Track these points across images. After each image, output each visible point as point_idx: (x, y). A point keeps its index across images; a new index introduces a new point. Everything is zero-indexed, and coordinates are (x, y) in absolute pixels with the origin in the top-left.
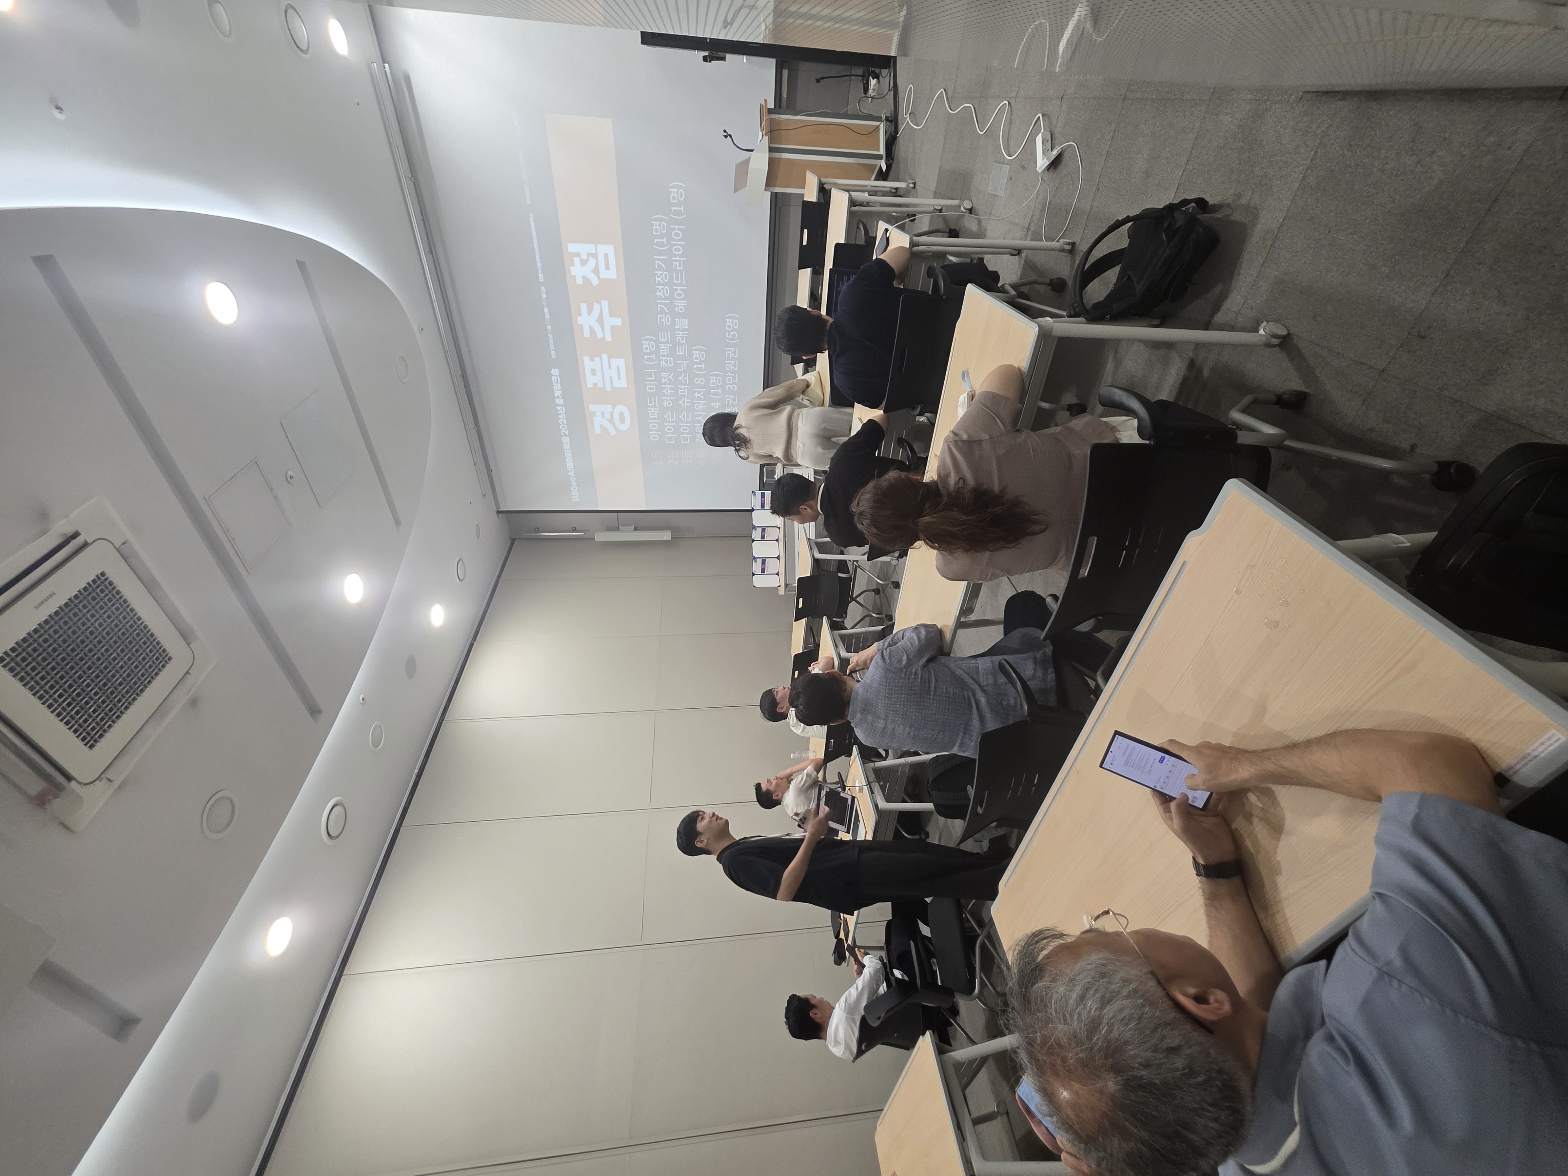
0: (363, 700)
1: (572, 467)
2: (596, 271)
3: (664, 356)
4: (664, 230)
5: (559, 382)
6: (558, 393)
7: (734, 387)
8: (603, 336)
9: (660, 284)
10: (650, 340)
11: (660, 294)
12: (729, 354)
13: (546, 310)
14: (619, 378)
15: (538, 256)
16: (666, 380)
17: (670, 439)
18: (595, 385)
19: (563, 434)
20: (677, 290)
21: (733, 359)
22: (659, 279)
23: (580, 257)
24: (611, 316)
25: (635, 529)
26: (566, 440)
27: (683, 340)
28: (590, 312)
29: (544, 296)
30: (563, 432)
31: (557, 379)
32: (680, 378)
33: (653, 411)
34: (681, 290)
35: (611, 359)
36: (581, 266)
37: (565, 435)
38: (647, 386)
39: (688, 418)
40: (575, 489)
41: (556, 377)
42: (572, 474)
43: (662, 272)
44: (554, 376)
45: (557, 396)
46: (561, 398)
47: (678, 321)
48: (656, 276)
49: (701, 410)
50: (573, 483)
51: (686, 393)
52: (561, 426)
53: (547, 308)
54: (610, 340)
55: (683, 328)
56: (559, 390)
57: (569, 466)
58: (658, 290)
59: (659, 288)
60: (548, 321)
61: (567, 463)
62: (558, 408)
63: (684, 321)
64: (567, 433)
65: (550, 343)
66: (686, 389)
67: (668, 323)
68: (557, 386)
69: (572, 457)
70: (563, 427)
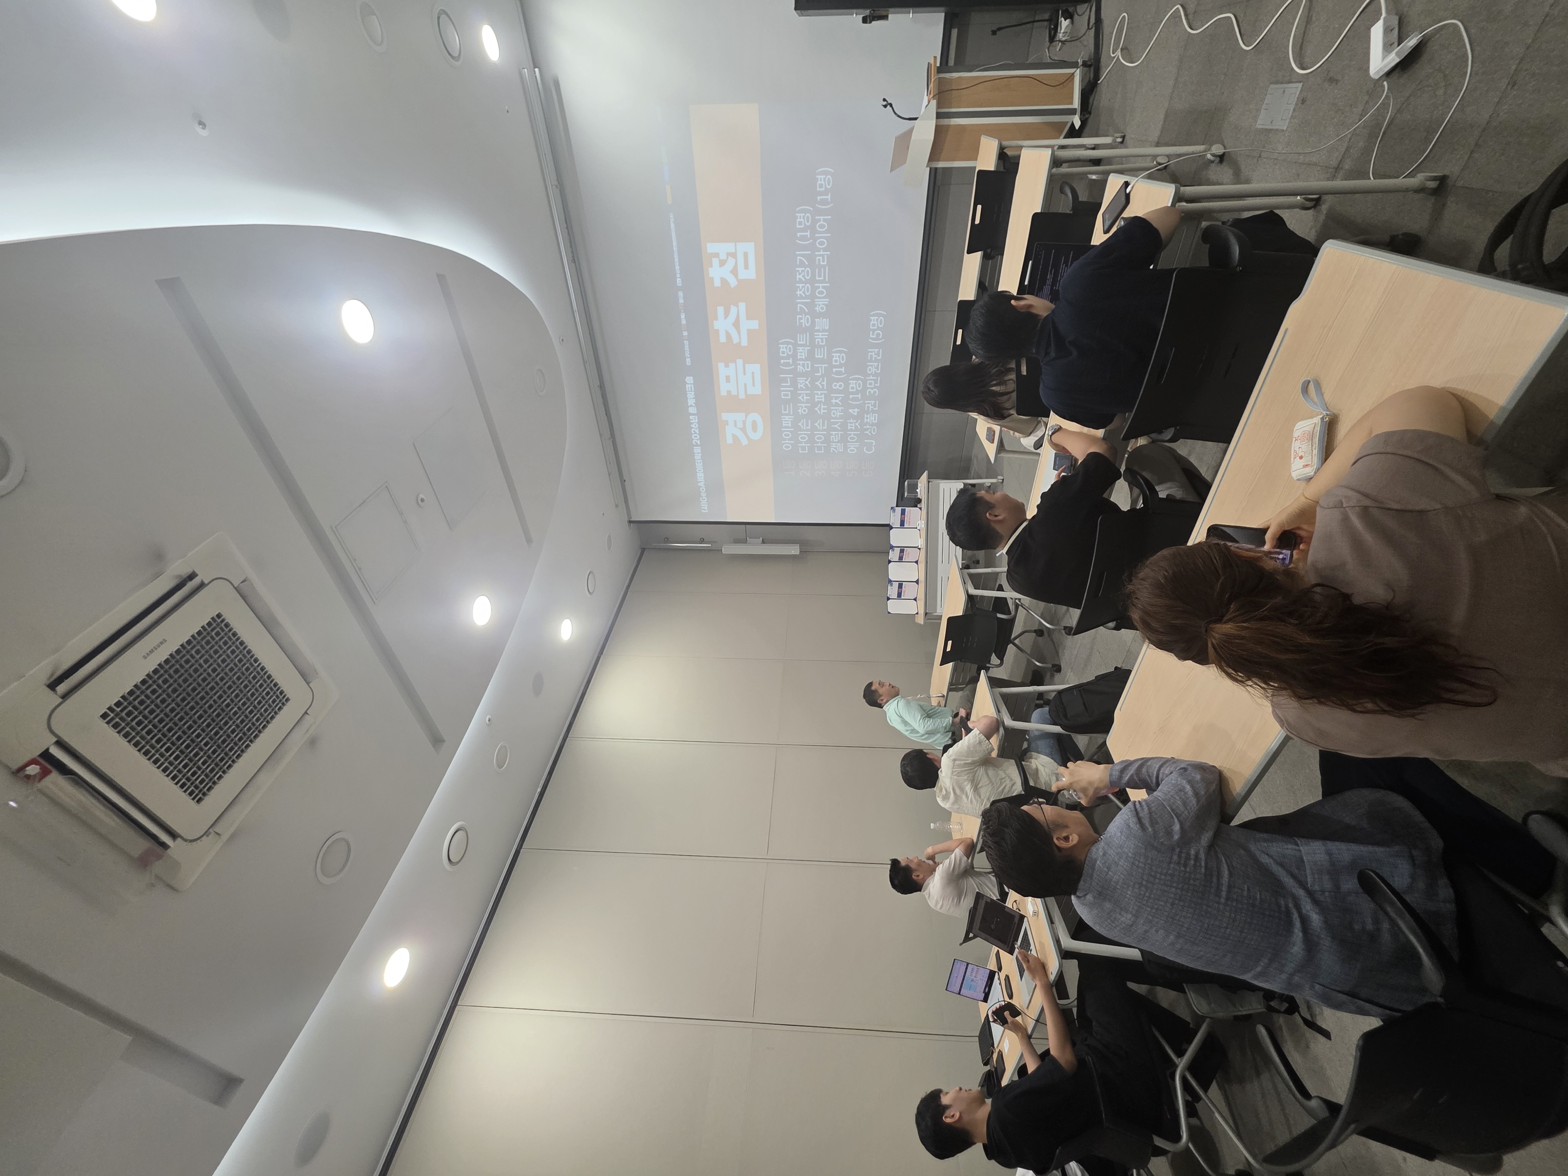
0: (489, 721)
1: (703, 478)
2: (734, 272)
3: (801, 360)
4: (808, 223)
5: (693, 390)
6: (691, 401)
7: (875, 392)
8: (739, 341)
9: (801, 281)
10: (788, 343)
11: (801, 292)
12: (871, 356)
13: (683, 316)
14: (754, 385)
15: (676, 260)
16: (802, 386)
17: (803, 448)
18: (729, 392)
19: (695, 444)
20: (819, 287)
21: (876, 361)
22: (800, 276)
23: (719, 257)
24: (748, 319)
25: (763, 542)
26: (697, 450)
27: (822, 342)
28: (727, 314)
29: (681, 301)
30: (695, 442)
31: (691, 387)
32: (818, 383)
33: (787, 420)
34: (823, 287)
35: (746, 365)
36: (720, 267)
37: (697, 445)
38: (782, 393)
39: (823, 425)
40: (705, 499)
41: (690, 385)
42: (702, 484)
43: (804, 269)
44: (688, 384)
45: (690, 405)
46: (694, 407)
47: (818, 321)
48: (798, 273)
49: (838, 417)
50: (703, 494)
51: (822, 399)
52: (693, 436)
53: (684, 314)
54: (746, 344)
55: (823, 328)
56: (692, 398)
57: (699, 477)
58: (798, 289)
59: (800, 286)
60: (684, 327)
61: (698, 474)
62: (690, 417)
63: (824, 321)
64: (699, 443)
65: (686, 350)
66: (823, 395)
67: (808, 323)
68: (690, 394)
69: (702, 467)
70: (695, 437)
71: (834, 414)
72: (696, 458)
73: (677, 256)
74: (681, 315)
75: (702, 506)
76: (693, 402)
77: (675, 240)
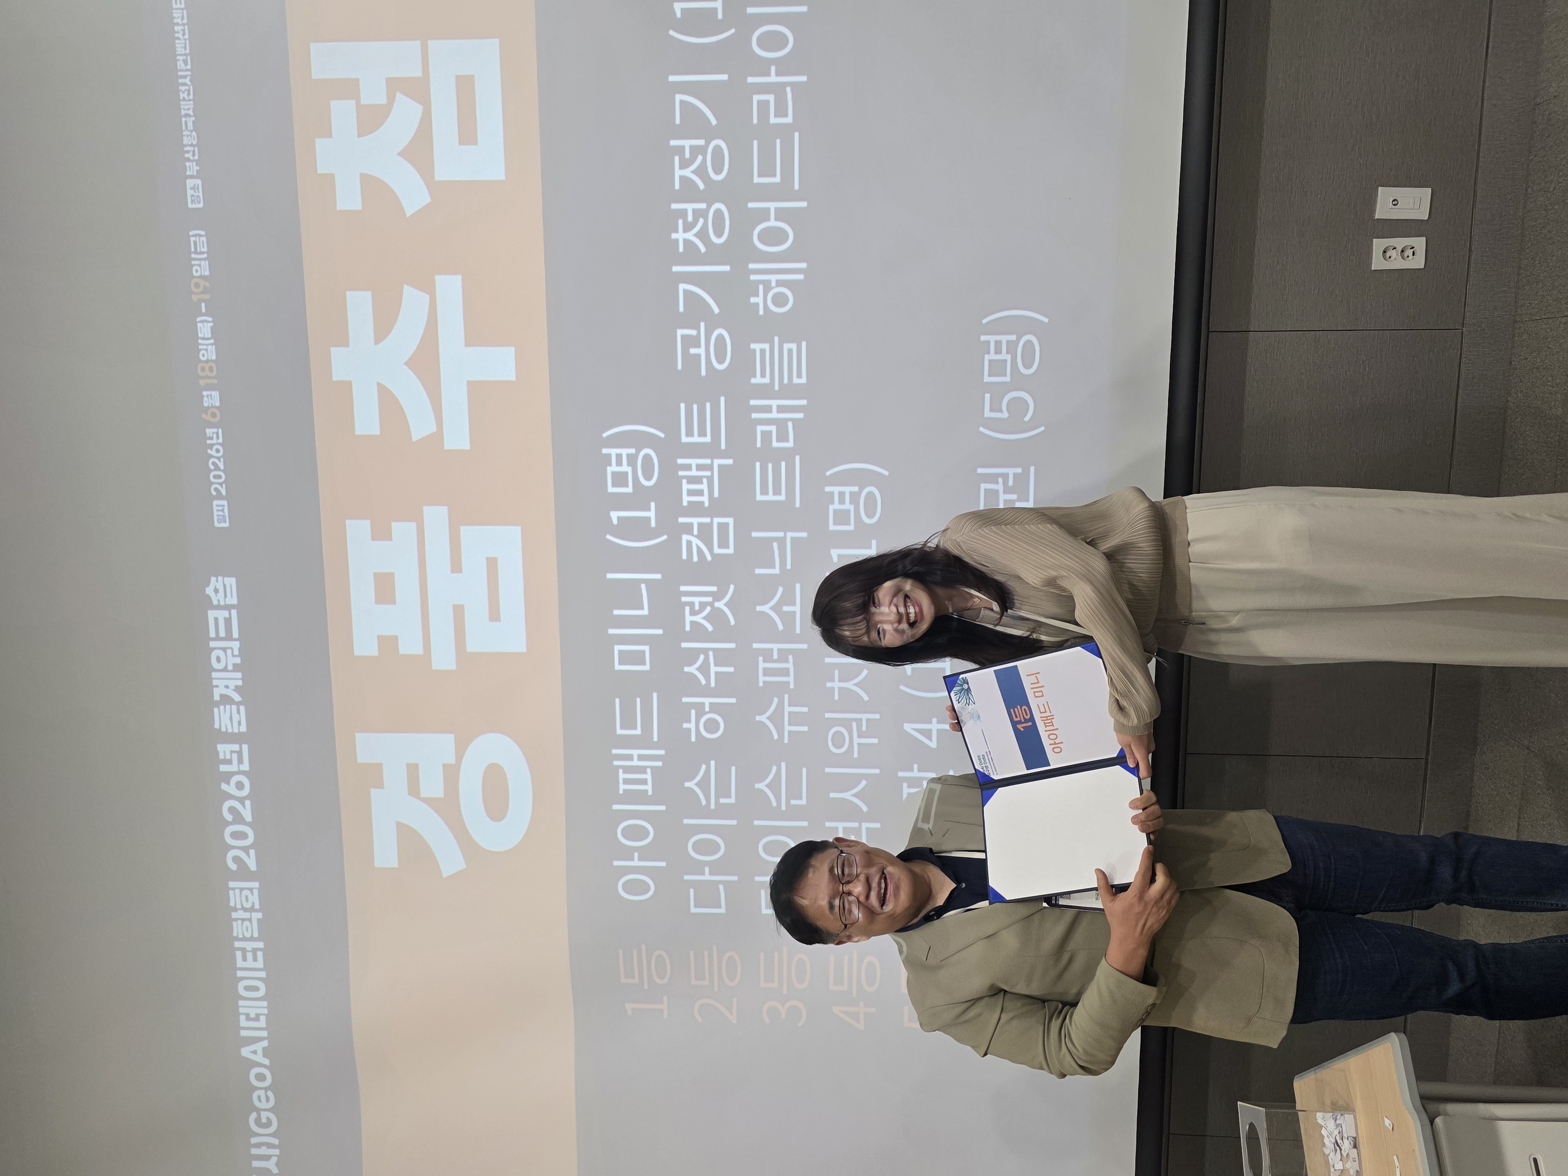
1: (262, 1023)
2: (419, 153)
3: (695, 509)
5: (236, 635)
6: (225, 683)
8: (433, 429)
9: (689, 192)
10: (637, 441)
11: (690, 236)
13: (205, 329)
14: (494, 615)
15: (187, 107)
16: (698, 618)
18: (388, 643)
19: (233, 867)
22: (688, 172)
23: (357, 98)
26: (244, 896)
27: (782, 436)
28: (383, 327)
29: (201, 268)
30: (236, 859)
31: (228, 621)
32: (765, 608)
33: (635, 763)
35: (464, 530)
36: (359, 135)
37: (243, 873)
38: (617, 648)
39: (794, 792)
40: (269, 1123)
41: (226, 614)
42: (260, 1052)
43: (701, 142)
44: (219, 607)
45: (221, 696)
46: (238, 704)
47: (763, 352)
48: (677, 159)
49: (856, 755)
50: (259, 1098)
51: (788, 675)
52: (229, 830)
53: (210, 319)
54: (464, 444)
55: (786, 381)
56: (230, 668)
57: (248, 1018)
58: (680, 222)
59: (686, 211)
60: (207, 372)
61: (241, 1003)
62: (221, 748)
63: (790, 351)
64: (252, 863)
65: (212, 467)
66: (790, 658)
67: (721, 361)
68: (224, 650)
69: (263, 974)
70: (236, 835)
71: (838, 740)
72: (238, 929)
73: (189, 95)
74: (199, 325)
75: (254, 1151)
76: (232, 684)
77: (184, 34)
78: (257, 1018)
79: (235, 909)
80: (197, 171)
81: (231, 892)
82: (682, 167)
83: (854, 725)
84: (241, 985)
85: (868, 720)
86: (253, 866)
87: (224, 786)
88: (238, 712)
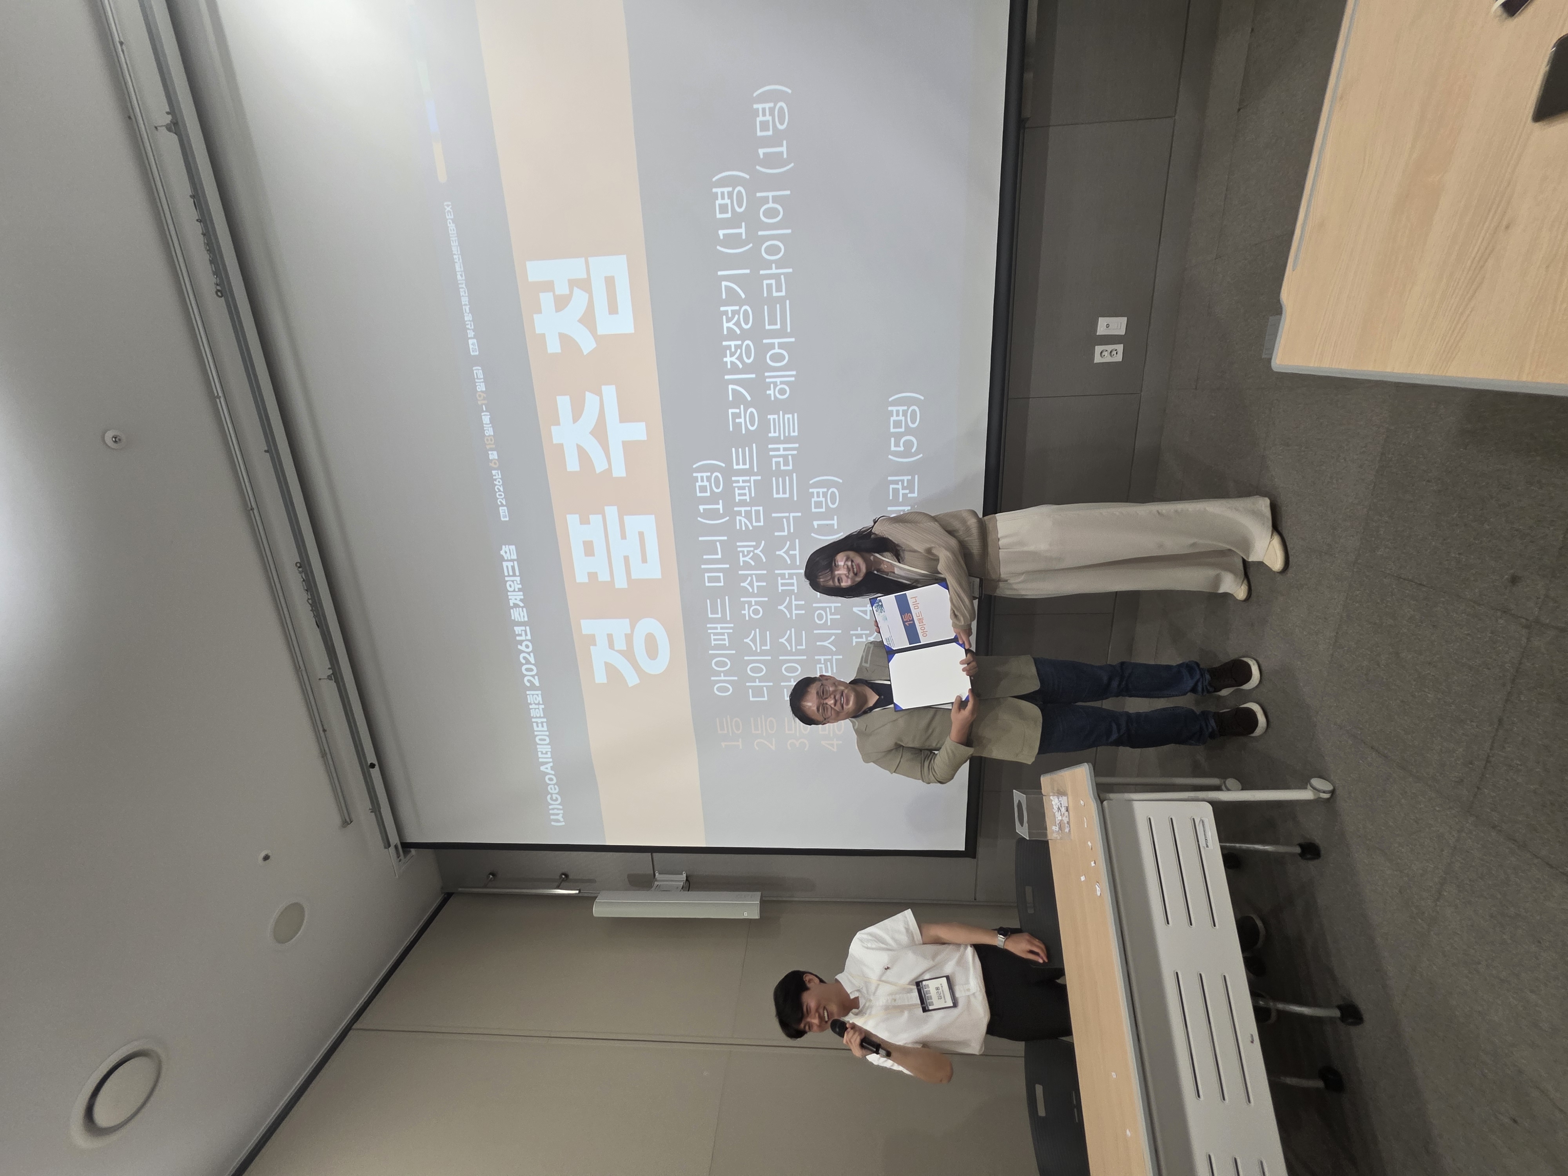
1: (549, 755)
2: (588, 320)
3: (743, 503)
4: (740, 206)
5: (517, 573)
6: (515, 598)
8: (607, 467)
9: (732, 335)
10: (712, 469)
11: (734, 359)
13: (486, 419)
14: (644, 560)
15: (465, 300)
16: (747, 559)
17: (758, 692)
18: (593, 576)
19: (528, 684)
20: (772, 346)
22: (731, 325)
23: (553, 291)
24: (622, 420)
25: (688, 888)
26: (534, 698)
27: (786, 463)
28: (577, 414)
29: (481, 387)
30: (529, 681)
31: (513, 567)
32: (781, 553)
33: (719, 631)
34: (781, 346)
35: (626, 518)
36: (557, 311)
37: (533, 687)
38: (706, 575)
39: (799, 642)
40: (556, 800)
41: (512, 564)
42: (549, 768)
43: (737, 308)
44: (508, 561)
45: (514, 603)
46: (522, 607)
47: (774, 419)
48: (724, 317)
49: (829, 624)
50: (551, 789)
51: (793, 586)
52: (524, 667)
53: (488, 414)
54: (623, 474)
55: (787, 434)
56: (517, 590)
57: (542, 753)
58: (728, 351)
59: (730, 345)
60: (490, 442)
61: (538, 746)
62: (516, 628)
63: (789, 419)
64: (536, 682)
65: (497, 490)
66: (795, 577)
67: (752, 425)
68: (513, 581)
69: (547, 733)
70: (527, 670)
71: (820, 617)
72: (533, 713)
73: (465, 293)
74: (483, 417)
75: (551, 812)
76: (518, 598)
77: (459, 260)
78: (546, 753)
79: (531, 704)
80: (474, 335)
81: (528, 696)
82: (728, 322)
83: (828, 609)
84: (537, 739)
85: (835, 607)
86: (537, 684)
87: (519, 647)
88: (523, 611)
